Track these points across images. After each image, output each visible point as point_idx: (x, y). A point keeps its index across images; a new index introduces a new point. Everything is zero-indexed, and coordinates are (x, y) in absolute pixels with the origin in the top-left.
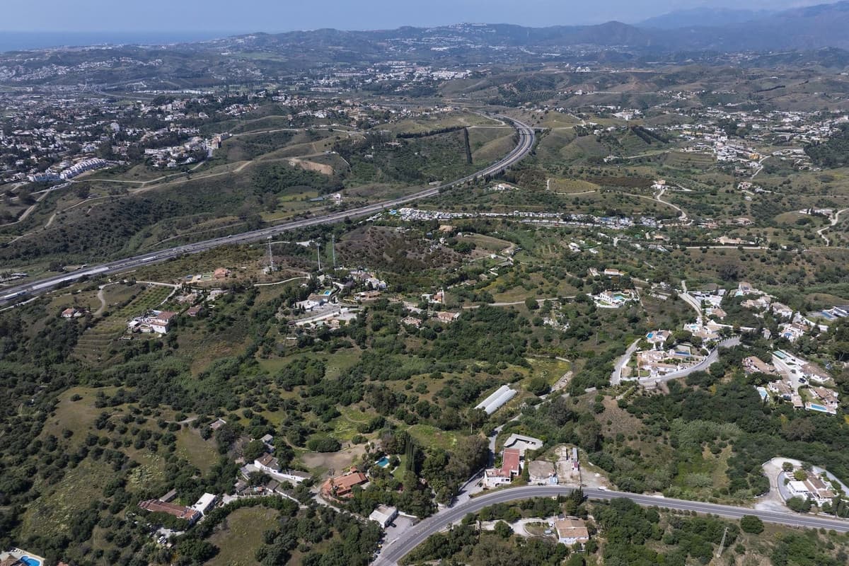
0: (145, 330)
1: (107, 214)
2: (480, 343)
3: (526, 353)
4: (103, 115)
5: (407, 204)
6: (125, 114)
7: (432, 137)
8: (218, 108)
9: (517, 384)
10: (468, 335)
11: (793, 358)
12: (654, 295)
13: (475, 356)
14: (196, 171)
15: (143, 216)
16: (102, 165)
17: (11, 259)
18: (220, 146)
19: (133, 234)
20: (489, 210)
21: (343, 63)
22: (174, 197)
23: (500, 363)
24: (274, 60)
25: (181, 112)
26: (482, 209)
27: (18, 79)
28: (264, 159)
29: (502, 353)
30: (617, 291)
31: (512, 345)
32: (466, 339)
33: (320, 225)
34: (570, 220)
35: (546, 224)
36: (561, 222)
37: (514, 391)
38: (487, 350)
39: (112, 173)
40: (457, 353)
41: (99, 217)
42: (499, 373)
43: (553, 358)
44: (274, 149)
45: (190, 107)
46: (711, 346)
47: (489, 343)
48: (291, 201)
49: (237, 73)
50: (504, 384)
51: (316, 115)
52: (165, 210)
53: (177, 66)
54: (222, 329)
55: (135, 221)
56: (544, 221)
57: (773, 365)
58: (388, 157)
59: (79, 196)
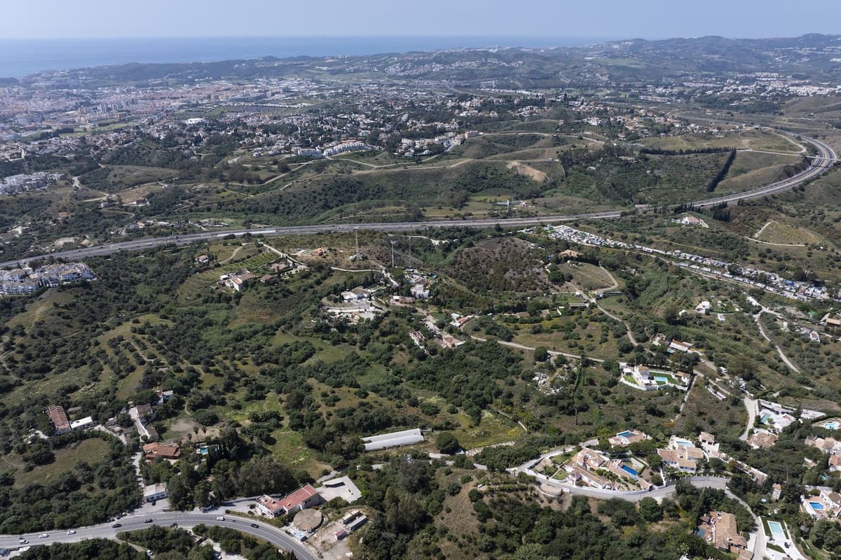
0: (228, 285)
1: (318, 189)
3: (491, 405)
4: (415, 107)
5: (571, 222)
6: (433, 107)
7: (686, 156)
8: (511, 109)
11: (790, 541)
12: (711, 390)
14: (425, 163)
15: (349, 194)
16: (360, 147)
17: (239, 211)
18: (462, 143)
19: (331, 208)
20: (650, 243)
21: (706, 73)
22: (383, 183)
24: (634, 66)
25: (475, 109)
26: (643, 241)
27: (402, 74)
28: (494, 158)
30: (667, 370)
33: (466, 228)
34: (739, 275)
35: (707, 273)
36: (727, 275)
37: (422, 438)
39: (362, 155)
41: (312, 190)
43: (515, 421)
44: (511, 151)
45: (486, 105)
46: (674, 477)
48: (480, 201)
49: (585, 77)
51: (590, 122)
52: (371, 193)
53: (534, 67)
54: (276, 299)
55: (339, 198)
56: (705, 269)
57: (748, 538)
58: (611, 171)
59: (316, 171)
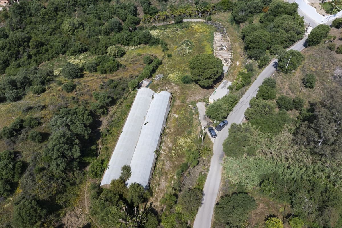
2: (66, 26)
3: (141, 24)
9: (158, 77)
10: (43, 20)
13: (65, 49)
23: (112, 49)
29: (107, 33)
31: (116, 18)
32: (41, 27)
38: (81, 33)
40: (32, 52)
42: (119, 65)
43: (179, 22)
47: (81, 24)
50: (139, 86)
